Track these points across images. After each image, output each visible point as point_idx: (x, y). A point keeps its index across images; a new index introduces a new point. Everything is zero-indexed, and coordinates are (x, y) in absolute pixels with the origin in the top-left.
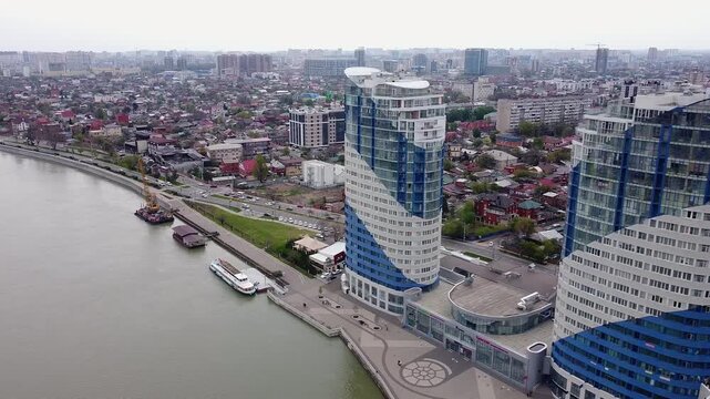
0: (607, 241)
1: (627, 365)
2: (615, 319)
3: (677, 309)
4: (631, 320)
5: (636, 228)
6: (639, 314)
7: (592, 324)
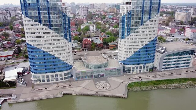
0: (140, 29)
1: (145, 56)
2: (142, 47)
3: (154, 39)
4: (146, 45)
5: (146, 23)
6: (147, 43)
7: (137, 50)
